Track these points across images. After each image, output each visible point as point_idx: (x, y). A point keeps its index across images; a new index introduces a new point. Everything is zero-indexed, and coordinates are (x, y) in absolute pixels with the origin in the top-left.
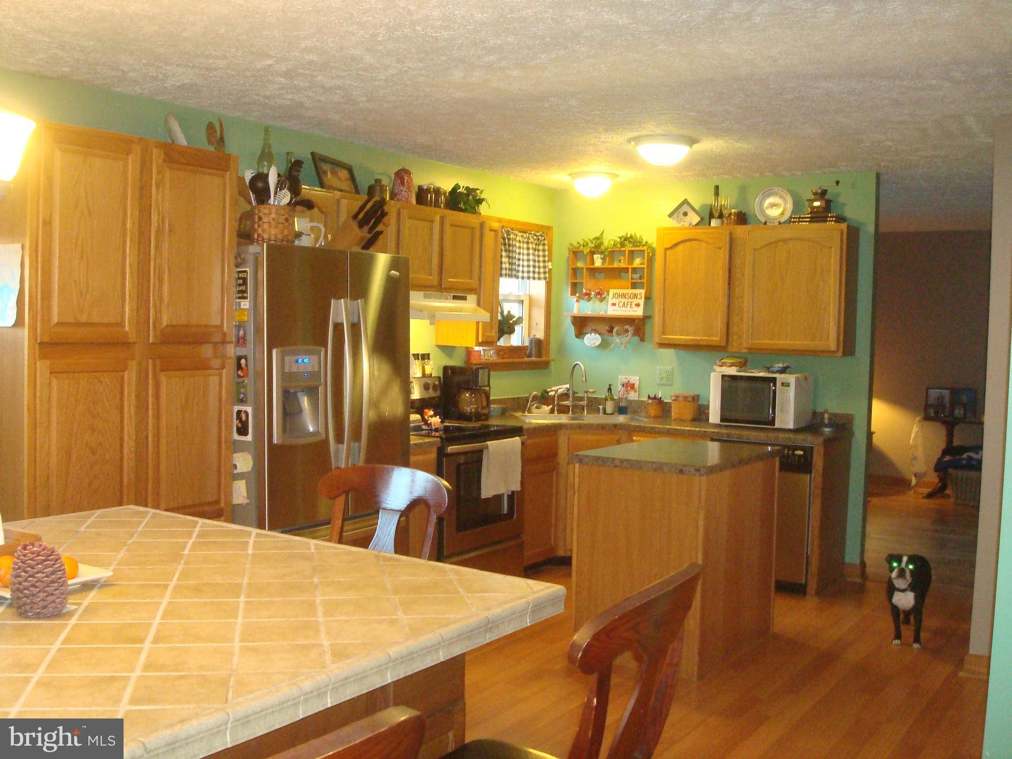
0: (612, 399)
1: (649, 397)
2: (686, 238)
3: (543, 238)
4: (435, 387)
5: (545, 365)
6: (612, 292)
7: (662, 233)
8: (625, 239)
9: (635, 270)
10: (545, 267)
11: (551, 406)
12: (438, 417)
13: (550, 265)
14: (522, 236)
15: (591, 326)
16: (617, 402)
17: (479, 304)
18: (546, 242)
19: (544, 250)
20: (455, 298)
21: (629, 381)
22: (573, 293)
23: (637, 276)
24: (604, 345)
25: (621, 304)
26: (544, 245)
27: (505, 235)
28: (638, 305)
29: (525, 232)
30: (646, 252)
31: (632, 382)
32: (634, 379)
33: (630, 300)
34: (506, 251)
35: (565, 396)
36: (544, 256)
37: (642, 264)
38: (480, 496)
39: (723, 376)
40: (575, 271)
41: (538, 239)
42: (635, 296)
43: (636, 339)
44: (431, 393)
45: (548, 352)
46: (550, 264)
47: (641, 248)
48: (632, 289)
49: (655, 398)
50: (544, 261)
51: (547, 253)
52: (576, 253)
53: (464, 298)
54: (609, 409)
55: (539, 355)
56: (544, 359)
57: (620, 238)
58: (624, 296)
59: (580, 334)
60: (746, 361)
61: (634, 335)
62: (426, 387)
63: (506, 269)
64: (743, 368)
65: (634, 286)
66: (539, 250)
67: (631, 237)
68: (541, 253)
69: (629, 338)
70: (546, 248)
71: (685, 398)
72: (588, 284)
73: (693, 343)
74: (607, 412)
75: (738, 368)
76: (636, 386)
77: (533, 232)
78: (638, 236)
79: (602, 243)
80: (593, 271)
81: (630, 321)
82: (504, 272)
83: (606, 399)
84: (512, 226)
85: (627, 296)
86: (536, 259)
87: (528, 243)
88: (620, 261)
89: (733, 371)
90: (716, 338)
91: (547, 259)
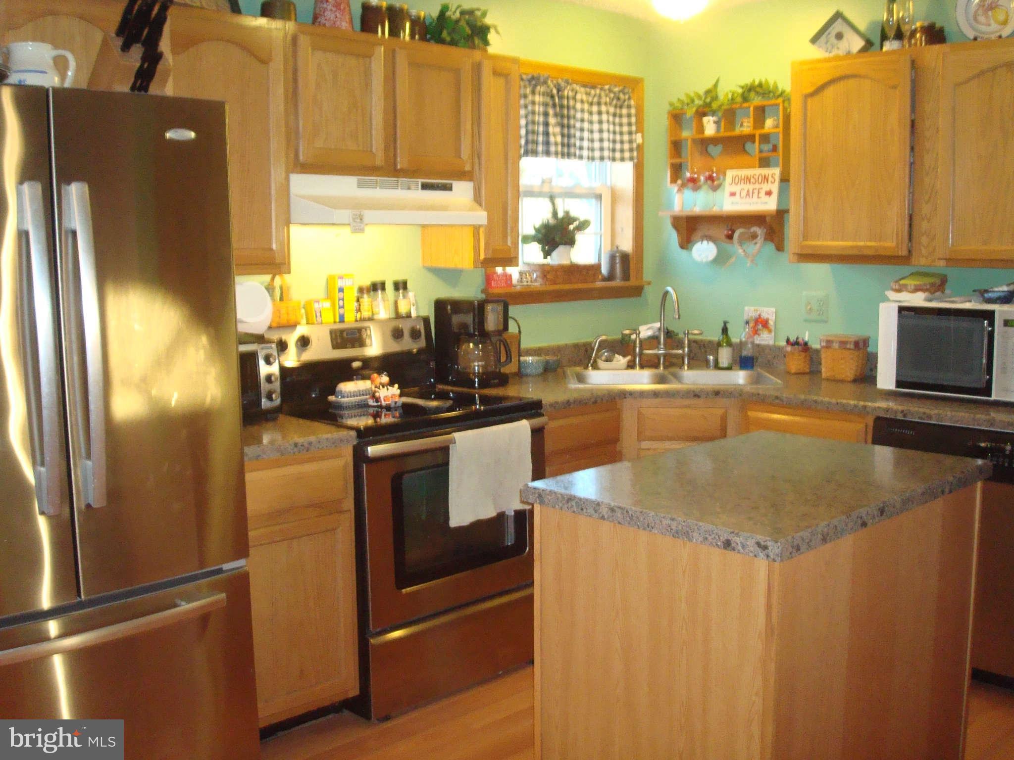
0: (730, 344)
1: (788, 341)
2: (838, 74)
3: (627, 97)
4: (415, 334)
5: (637, 291)
6: (730, 174)
7: (800, 69)
8: (750, 90)
9: (765, 138)
10: (631, 142)
11: (629, 358)
12: (396, 386)
13: (638, 138)
14: (588, 94)
15: (703, 230)
16: (737, 348)
17: (477, 199)
18: (632, 102)
19: (629, 116)
20: (425, 187)
21: (760, 315)
22: (674, 180)
23: (767, 147)
24: (720, 259)
25: (744, 193)
26: (629, 107)
27: (555, 91)
28: (769, 193)
29: (594, 87)
30: (781, 107)
31: (765, 316)
32: (768, 313)
33: (757, 186)
34: (556, 115)
35: (653, 340)
36: (630, 124)
37: (777, 126)
38: (448, 524)
39: (901, 309)
40: (676, 146)
41: (619, 99)
42: (766, 179)
43: (770, 247)
44: (408, 345)
45: (640, 270)
46: (639, 135)
47: (773, 102)
48: (760, 167)
49: (796, 343)
50: (630, 133)
51: (633, 120)
52: (677, 118)
53: (447, 188)
54: (724, 361)
55: (626, 276)
56: (633, 282)
57: (742, 87)
58: (748, 180)
59: (686, 243)
60: (944, 281)
61: (766, 239)
62: (397, 334)
63: (556, 144)
64: (938, 294)
65: (765, 163)
66: (621, 116)
67: (760, 85)
68: (625, 120)
69: (760, 248)
70: (633, 111)
71: (843, 344)
72: (694, 166)
73: (851, 252)
74: (721, 365)
75: (926, 294)
76: (771, 323)
77: (607, 87)
78: (771, 83)
79: (715, 98)
80: (704, 144)
81: (758, 219)
82: (552, 149)
83: (719, 344)
84: (567, 76)
85: (752, 180)
86: (617, 129)
87: (599, 104)
88: (742, 125)
89: (918, 300)
90: (890, 244)
91: (634, 128)
